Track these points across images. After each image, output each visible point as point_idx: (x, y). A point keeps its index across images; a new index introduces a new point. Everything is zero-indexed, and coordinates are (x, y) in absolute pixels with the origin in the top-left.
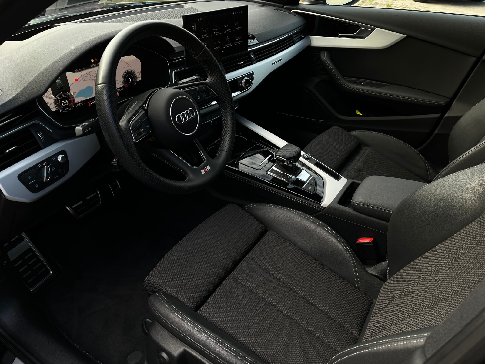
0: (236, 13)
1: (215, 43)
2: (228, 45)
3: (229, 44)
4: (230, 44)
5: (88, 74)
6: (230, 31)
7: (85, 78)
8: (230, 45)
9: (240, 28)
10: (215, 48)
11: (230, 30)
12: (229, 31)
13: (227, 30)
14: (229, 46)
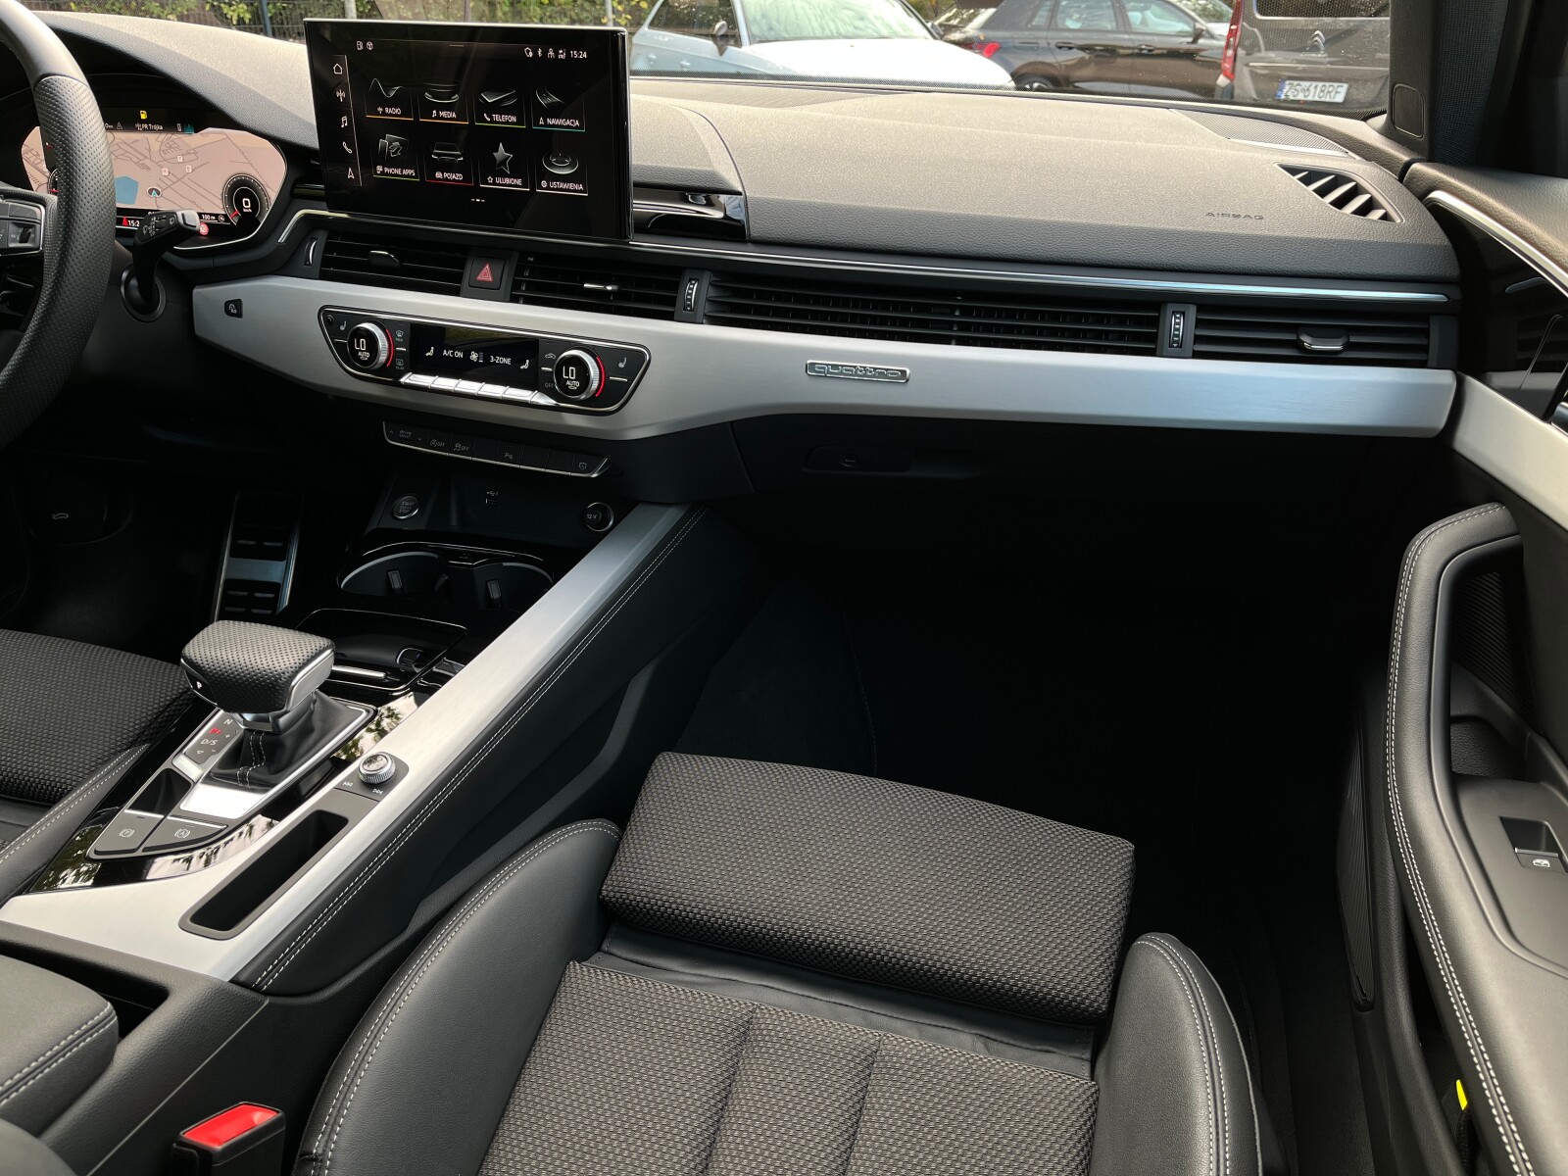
0: (545, 53)
1: (436, 154)
2: (507, 181)
3: (509, 177)
4: (519, 182)
5: (129, 145)
6: (512, 123)
7: (121, 152)
8: (516, 186)
9: (568, 127)
10: (439, 175)
11: (514, 119)
12: (507, 123)
13: (496, 117)
14: (510, 185)
